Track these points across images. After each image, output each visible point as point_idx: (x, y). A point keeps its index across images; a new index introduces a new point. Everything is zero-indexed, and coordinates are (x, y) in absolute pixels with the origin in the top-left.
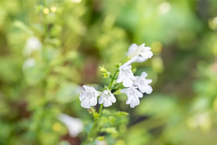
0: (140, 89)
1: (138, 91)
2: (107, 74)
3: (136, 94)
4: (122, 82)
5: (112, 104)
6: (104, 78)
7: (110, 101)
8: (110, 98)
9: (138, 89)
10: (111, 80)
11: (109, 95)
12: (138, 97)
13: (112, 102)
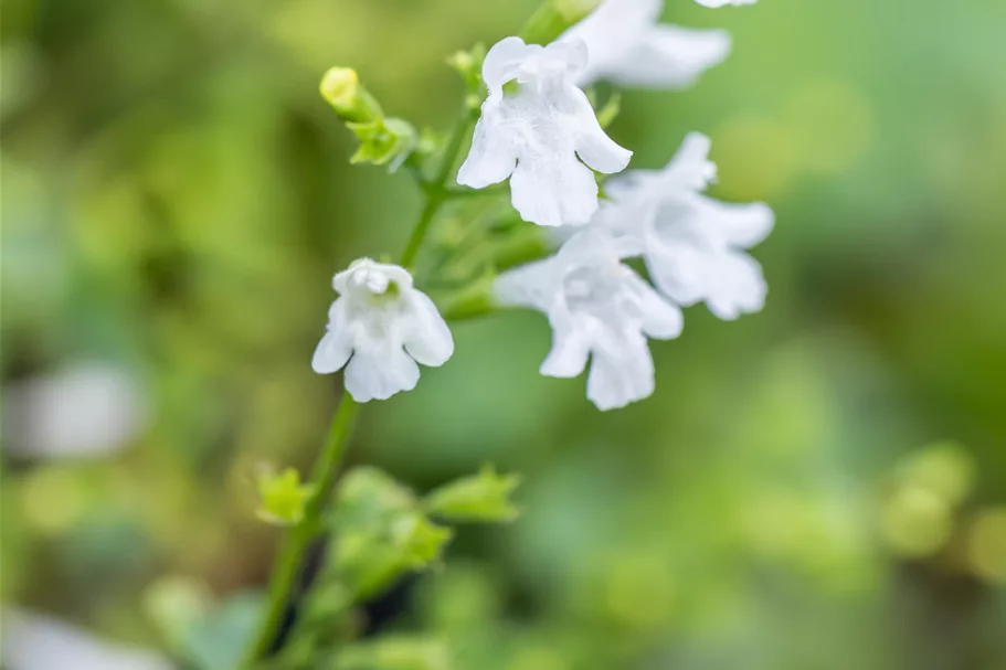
0: (657, 272)
1: (643, 286)
2: (382, 130)
3: (628, 305)
4: (508, 180)
5: (416, 375)
6: (356, 167)
7: (404, 347)
8: (398, 328)
9: (639, 265)
10: (415, 199)
11: (391, 305)
12: (644, 334)
13: (422, 361)
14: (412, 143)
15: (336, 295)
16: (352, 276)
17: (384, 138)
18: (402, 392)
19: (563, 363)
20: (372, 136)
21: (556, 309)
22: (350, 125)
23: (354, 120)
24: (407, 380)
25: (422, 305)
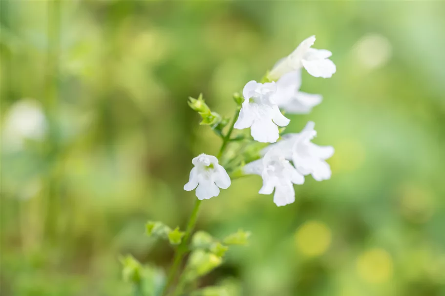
1: (292, 167)
2: (210, 115)
4: (250, 127)
5: (219, 192)
6: (201, 126)
7: (215, 183)
8: (214, 176)
9: (292, 163)
11: (210, 169)
12: (292, 182)
13: (220, 187)
14: (220, 120)
15: (193, 166)
16: (199, 159)
17: (211, 117)
18: (214, 197)
19: (266, 190)
20: (207, 116)
21: (264, 174)
22: (199, 113)
23: (201, 111)
24: (216, 193)
25: (221, 170)
